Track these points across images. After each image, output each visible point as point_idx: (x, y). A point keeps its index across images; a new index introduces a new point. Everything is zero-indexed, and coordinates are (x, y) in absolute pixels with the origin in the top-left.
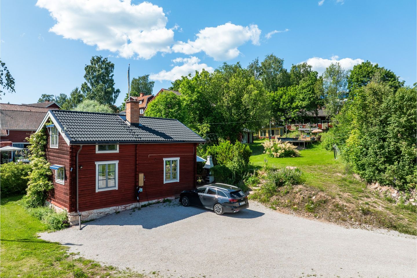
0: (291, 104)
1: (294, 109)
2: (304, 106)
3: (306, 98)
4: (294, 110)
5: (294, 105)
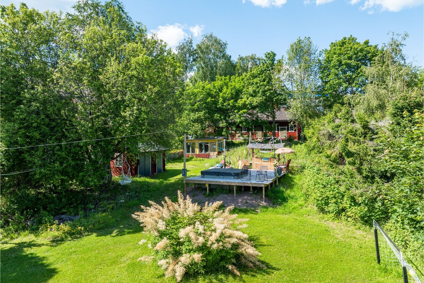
0: (236, 101)
1: (240, 109)
5: (240, 102)
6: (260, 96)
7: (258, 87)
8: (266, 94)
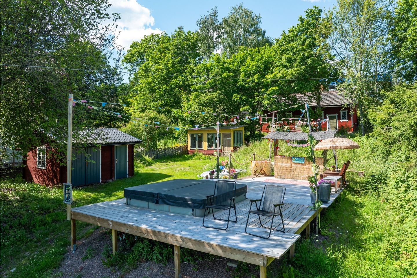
2: (289, 77)
3: (295, 59)
4: (267, 90)
6: (298, 66)
7: (294, 54)
8: (306, 62)
